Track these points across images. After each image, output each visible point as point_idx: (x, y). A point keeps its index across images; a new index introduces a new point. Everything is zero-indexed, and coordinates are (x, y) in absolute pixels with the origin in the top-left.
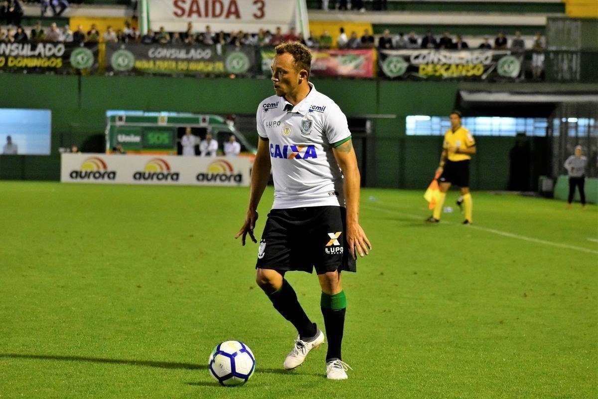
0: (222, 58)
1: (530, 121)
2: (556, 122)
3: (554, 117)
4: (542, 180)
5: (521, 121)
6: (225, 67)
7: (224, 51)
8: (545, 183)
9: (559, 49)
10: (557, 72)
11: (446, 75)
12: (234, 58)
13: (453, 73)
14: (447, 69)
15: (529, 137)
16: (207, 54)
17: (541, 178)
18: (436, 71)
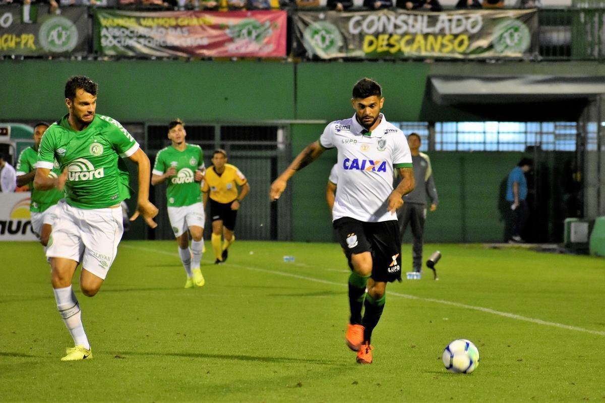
0: (34, 27)
1: (548, 127)
2: (592, 127)
3: (589, 119)
4: (569, 223)
5: (533, 126)
6: (36, 42)
7: (34, 17)
8: (576, 229)
9: (594, 6)
10: (592, 45)
11: (408, 51)
12: (53, 28)
13: (419, 48)
14: (410, 42)
15: (547, 152)
16: (7, 19)
17: (568, 220)
18: (390, 45)
